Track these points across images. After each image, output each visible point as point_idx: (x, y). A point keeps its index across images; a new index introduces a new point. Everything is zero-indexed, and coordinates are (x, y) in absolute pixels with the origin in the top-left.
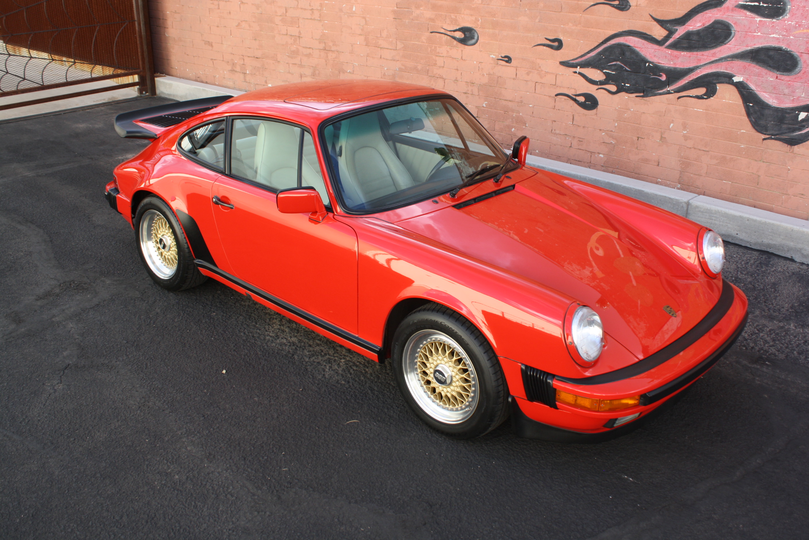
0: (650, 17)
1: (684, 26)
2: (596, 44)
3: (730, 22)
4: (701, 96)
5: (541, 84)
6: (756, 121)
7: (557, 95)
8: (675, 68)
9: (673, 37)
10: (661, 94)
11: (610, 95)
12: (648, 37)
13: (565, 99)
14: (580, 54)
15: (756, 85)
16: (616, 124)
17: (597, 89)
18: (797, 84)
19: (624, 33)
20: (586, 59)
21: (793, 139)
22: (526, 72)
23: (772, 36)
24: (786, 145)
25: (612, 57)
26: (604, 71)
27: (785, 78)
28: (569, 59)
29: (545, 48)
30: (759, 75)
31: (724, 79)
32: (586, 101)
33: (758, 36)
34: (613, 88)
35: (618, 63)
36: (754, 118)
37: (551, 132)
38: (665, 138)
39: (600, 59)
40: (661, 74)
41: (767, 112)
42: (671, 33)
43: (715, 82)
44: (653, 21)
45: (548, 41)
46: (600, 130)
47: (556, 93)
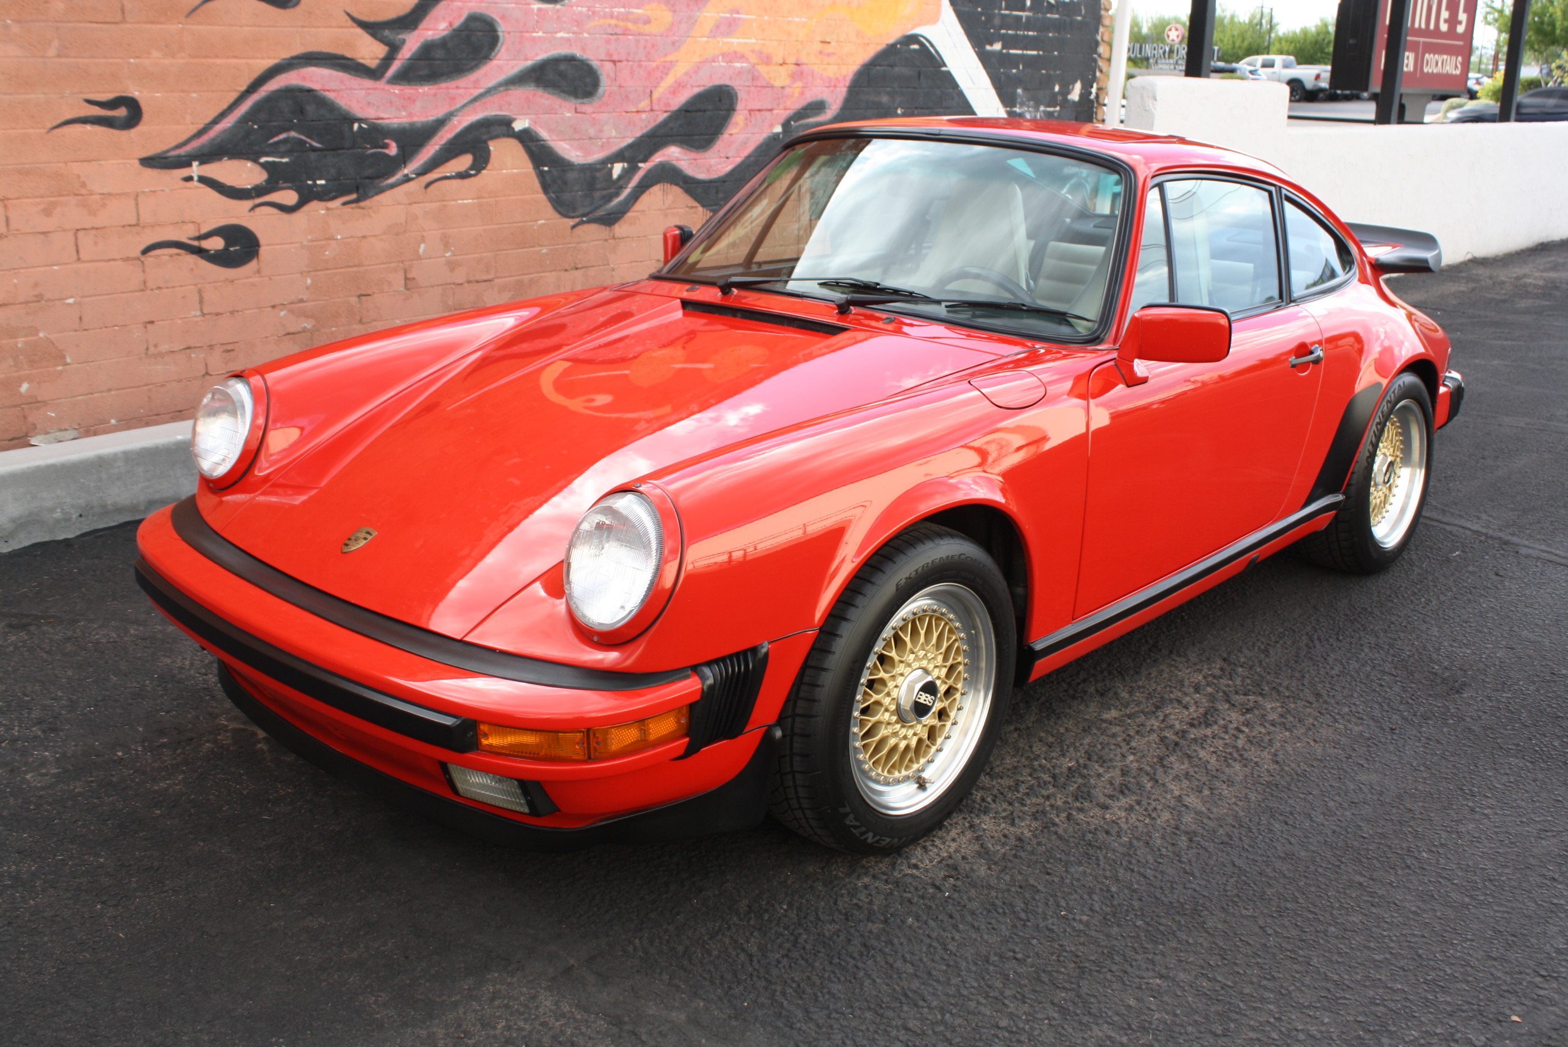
0: (347, 18)
1: (416, 33)
2: (233, 96)
3: (494, 16)
4: (466, 171)
5: (93, 232)
6: (557, 197)
7: (146, 251)
8: (412, 124)
9: (400, 56)
10: (392, 186)
11: (285, 216)
12: (349, 62)
13: (171, 256)
14: (193, 129)
15: (550, 131)
16: (309, 281)
17: (253, 209)
18: (603, 116)
19: (295, 61)
20: (213, 140)
21: (610, 214)
22: (42, 207)
23: (559, 35)
24: (603, 227)
25: (275, 124)
26: (263, 160)
27: (588, 107)
28: (165, 148)
29: (89, 127)
30: (551, 111)
31: (497, 130)
32: (229, 243)
33: (540, 37)
34: (289, 197)
35: (293, 134)
36: (554, 192)
37: (146, 354)
38: (414, 279)
39: (249, 132)
40: (387, 141)
41: (571, 176)
42: (394, 49)
43: (484, 137)
44: (355, 25)
45: (97, 108)
46: (273, 307)
47: (143, 246)
